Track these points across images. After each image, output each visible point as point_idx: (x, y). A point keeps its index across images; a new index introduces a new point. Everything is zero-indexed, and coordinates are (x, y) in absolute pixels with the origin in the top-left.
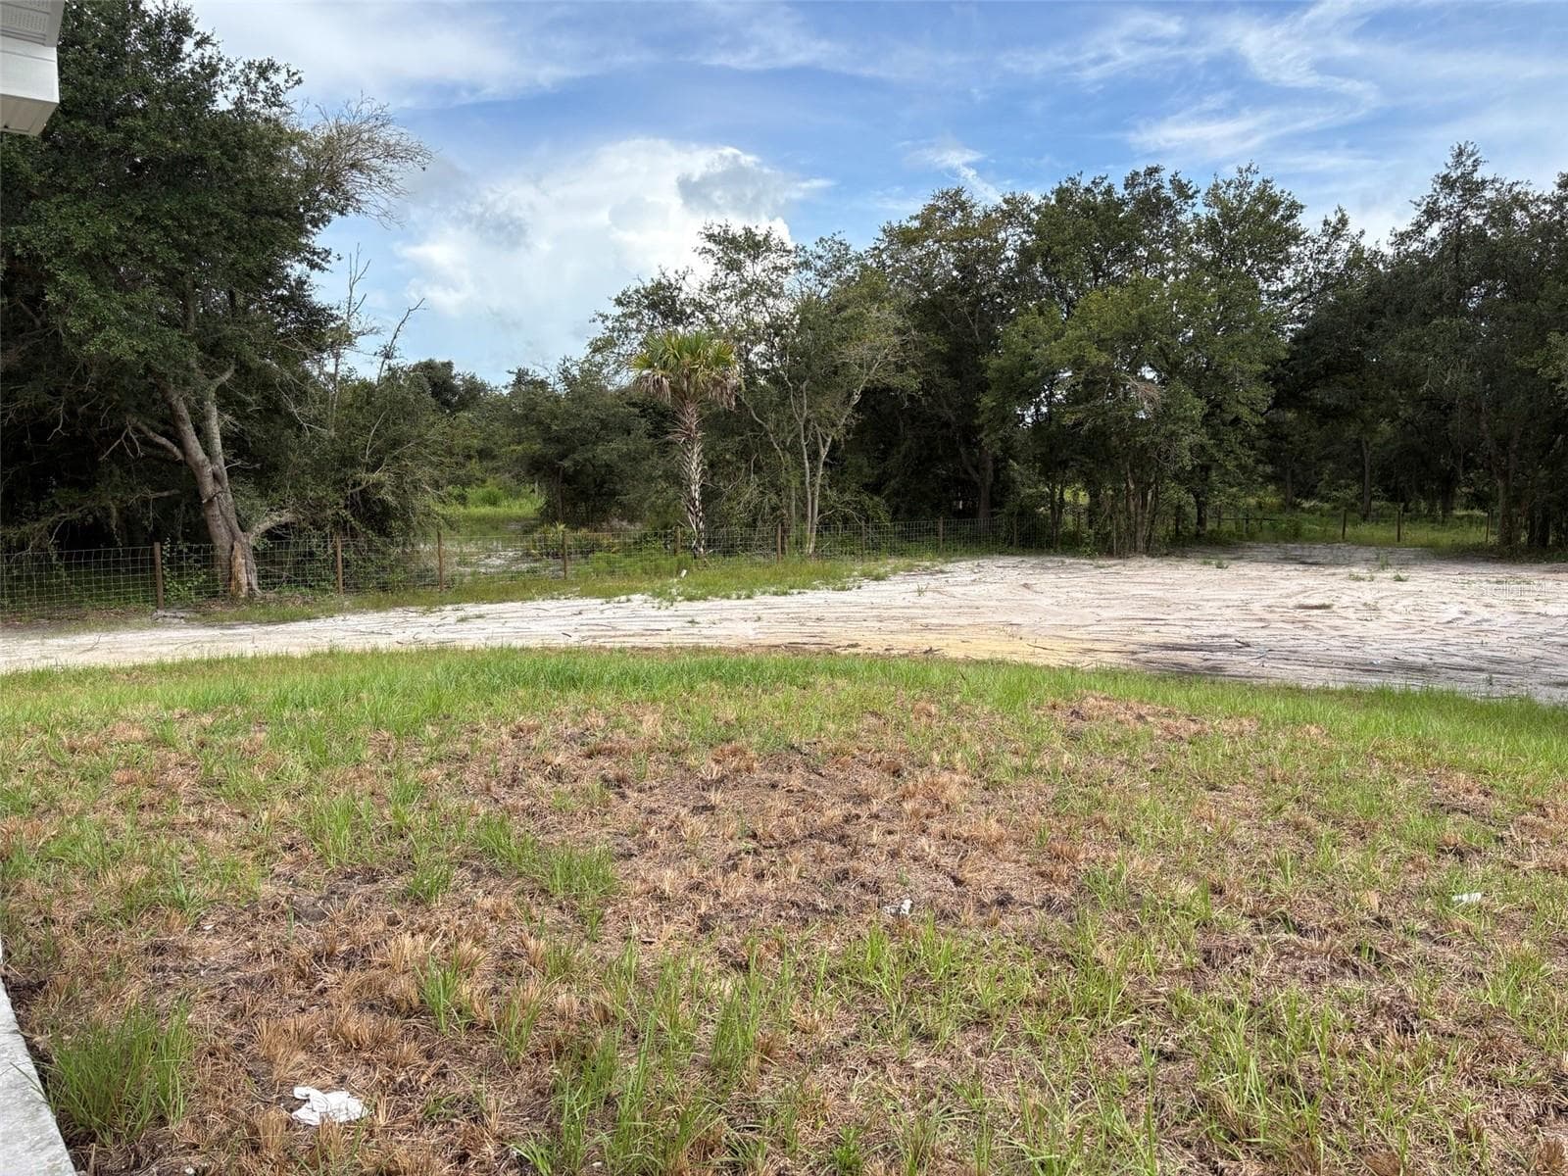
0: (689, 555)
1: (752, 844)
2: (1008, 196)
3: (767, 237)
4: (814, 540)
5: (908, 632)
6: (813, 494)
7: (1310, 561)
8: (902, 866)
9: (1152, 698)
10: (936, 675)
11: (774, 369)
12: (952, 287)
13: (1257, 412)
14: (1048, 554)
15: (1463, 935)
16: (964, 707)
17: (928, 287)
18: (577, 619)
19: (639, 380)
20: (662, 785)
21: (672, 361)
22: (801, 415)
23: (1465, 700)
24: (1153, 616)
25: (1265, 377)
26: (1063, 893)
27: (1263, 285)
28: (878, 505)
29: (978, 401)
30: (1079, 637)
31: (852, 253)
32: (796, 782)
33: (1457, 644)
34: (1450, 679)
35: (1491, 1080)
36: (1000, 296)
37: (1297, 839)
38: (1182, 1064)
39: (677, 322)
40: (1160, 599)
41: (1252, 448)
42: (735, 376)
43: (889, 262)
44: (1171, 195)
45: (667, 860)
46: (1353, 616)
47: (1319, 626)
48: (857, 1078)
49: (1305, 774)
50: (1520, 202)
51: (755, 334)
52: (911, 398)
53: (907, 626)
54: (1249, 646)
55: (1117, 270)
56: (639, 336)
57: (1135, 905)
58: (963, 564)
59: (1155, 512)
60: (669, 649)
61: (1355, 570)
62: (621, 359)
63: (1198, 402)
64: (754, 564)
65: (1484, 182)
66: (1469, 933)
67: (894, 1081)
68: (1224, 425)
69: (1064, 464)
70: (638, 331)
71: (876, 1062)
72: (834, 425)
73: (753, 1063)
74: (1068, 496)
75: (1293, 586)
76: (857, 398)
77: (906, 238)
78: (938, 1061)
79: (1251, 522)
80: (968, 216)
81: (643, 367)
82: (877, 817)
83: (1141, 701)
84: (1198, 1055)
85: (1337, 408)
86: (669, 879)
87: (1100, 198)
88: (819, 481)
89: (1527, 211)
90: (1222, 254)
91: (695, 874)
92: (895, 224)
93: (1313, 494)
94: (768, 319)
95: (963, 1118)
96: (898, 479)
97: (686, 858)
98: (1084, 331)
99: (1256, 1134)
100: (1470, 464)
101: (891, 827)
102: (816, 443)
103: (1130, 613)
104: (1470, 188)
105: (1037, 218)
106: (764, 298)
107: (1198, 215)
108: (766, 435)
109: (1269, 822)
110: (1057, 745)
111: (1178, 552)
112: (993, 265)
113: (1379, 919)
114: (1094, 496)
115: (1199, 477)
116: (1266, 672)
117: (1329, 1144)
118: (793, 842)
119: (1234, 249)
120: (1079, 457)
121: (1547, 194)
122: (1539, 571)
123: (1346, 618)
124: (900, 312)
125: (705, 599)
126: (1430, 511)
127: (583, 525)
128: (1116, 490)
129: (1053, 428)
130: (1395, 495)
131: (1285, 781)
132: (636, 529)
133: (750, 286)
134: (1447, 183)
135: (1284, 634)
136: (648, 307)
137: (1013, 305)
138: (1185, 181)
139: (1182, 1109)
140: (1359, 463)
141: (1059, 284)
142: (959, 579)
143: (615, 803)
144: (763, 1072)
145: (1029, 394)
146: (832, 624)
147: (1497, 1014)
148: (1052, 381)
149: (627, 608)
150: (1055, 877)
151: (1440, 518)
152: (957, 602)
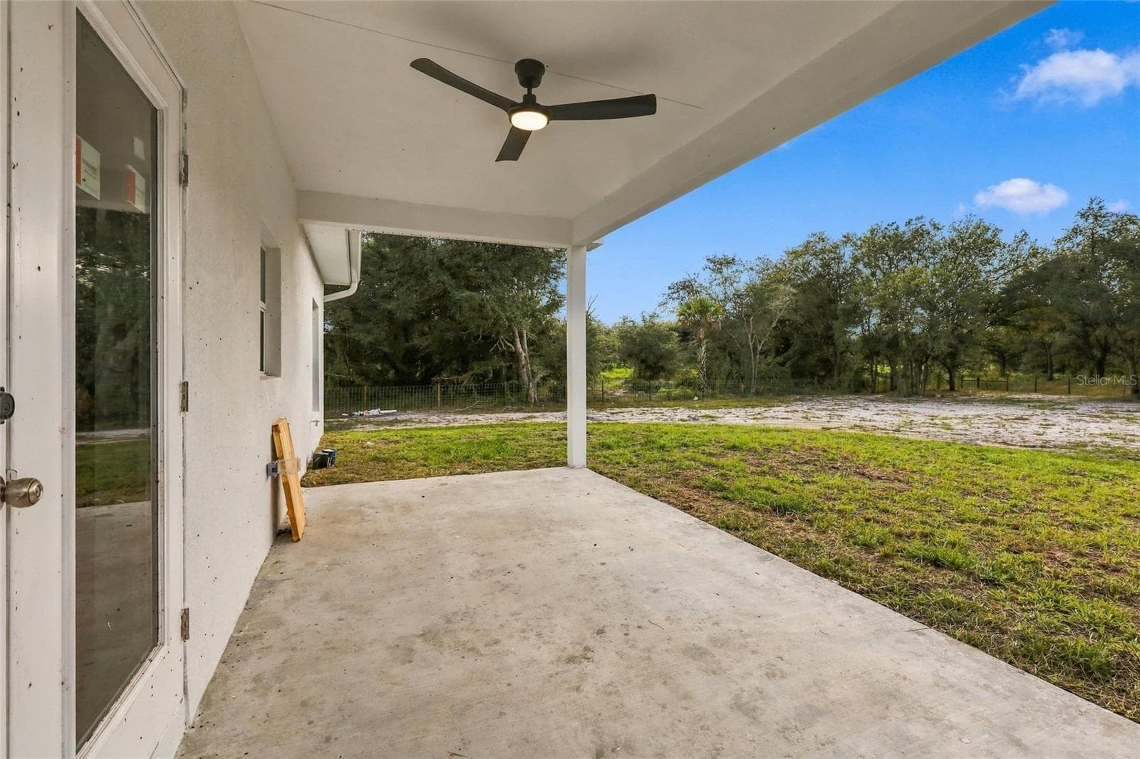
2: (845, 234)
3: (733, 258)
4: (755, 386)
6: (755, 366)
12: (818, 275)
17: (807, 275)
22: (749, 332)
25: (985, 310)
27: (982, 268)
31: (772, 263)
39: (695, 294)
43: (788, 265)
44: (930, 228)
51: (728, 298)
55: (902, 264)
58: (828, 398)
63: (948, 323)
69: (877, 354)
70: (678, 299)
72: (764, 335)
74: (879, 369)
76: (775, 324)
81: (680, 315)
87: (892, 232)
88: (757, 360)
90: (958, 254)
92: (791, 249)
94: (734, 292)
98: (886, 292)
102: (756, 344)
105: (860, 243)
106: (732, 283)
107: (945, 237)
108: (734, 340)
112: (839, 264)
114: (893, 368)
115: (950, 359)
119: (964, 251)
120: (884, 350)
124: (794, 287)
128: (905, 365)
133: (726, 279)
136: (682, 289)
137: (848, 282)
138: (937, 222)
141: (872, 272)
145: (858, 321)
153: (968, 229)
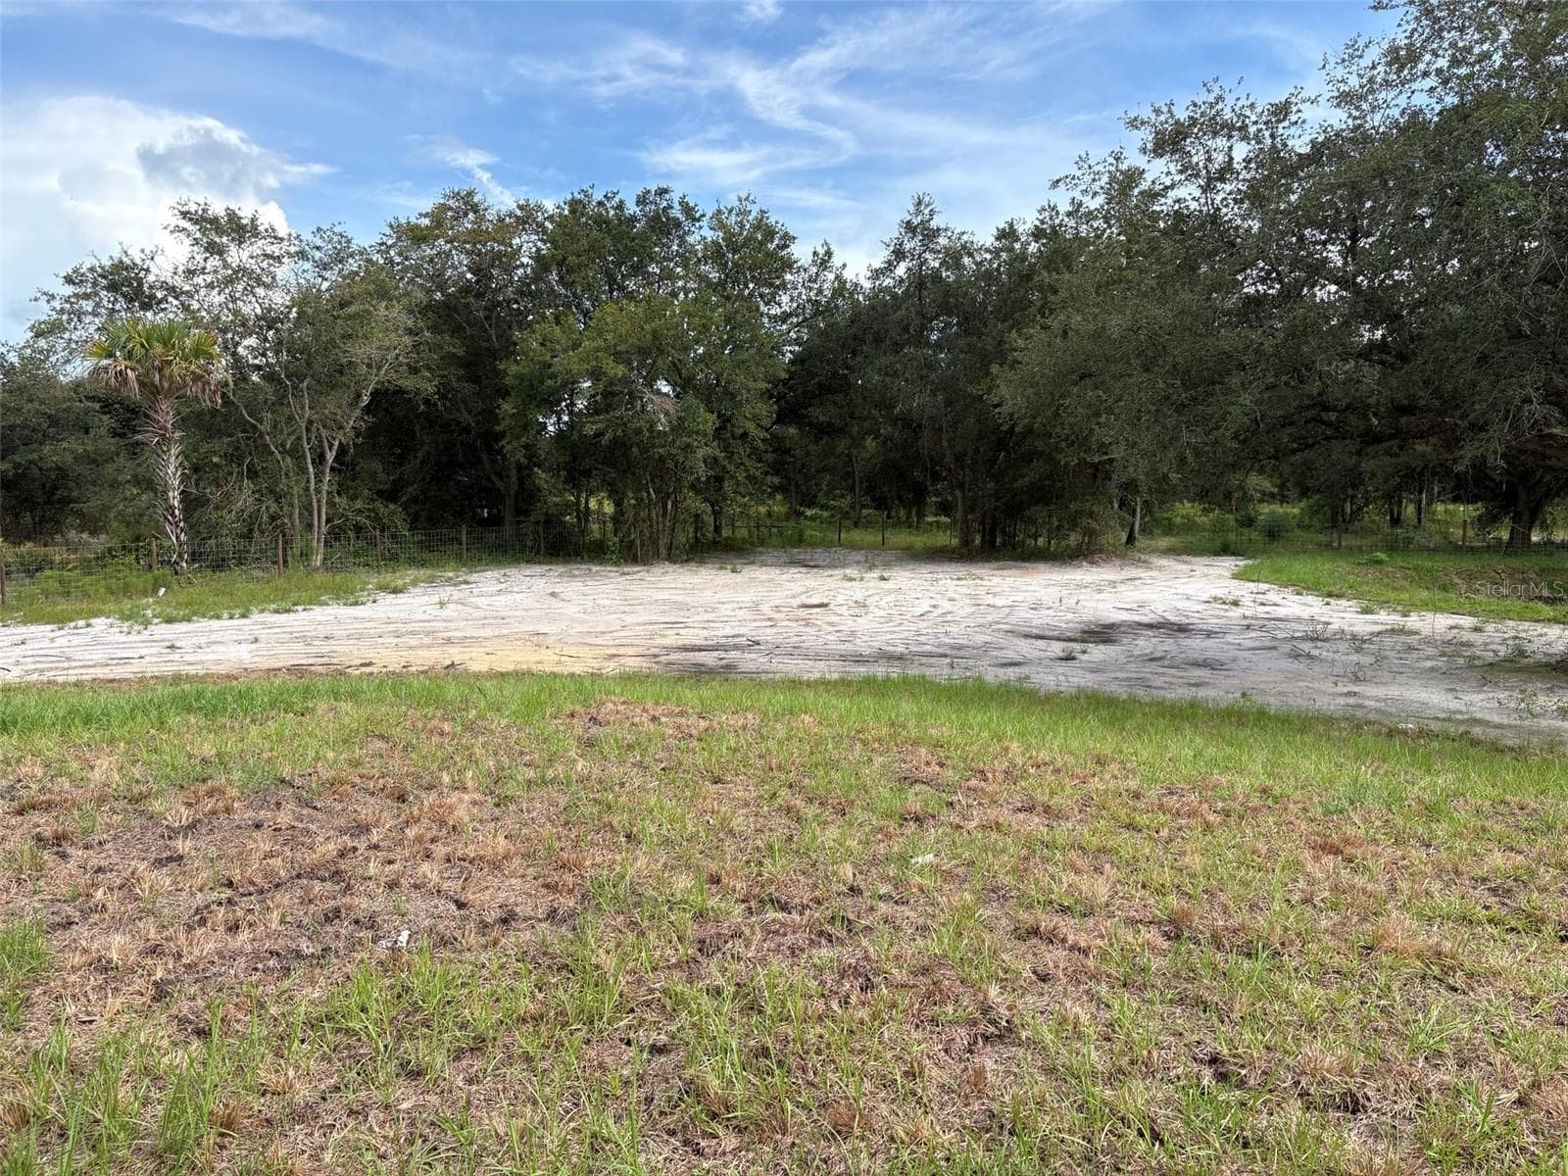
0: (167, 570)
1: (229, 892)
2: (522, 202)
3: (253, 220)
4: (322, 551)
5: (428, 647)
6: (319, 501)
7: (811, 564)
8: (400, 897)
9: (667, 699)
10: (452, 691)
11: (268, 364)
12: (466, 289)
13: (762, 427)
14: (575, 562)
15: (918, 893)
16: (479, 723)
17: (442, 287)
18: (19, 650)
19: (96, 371)
20: (115, 838)
21: (139, 351)
22: (302, 417)
23: (931, 683)
24: (674, 620)
25: (768, 395)
26: (568, 902)
27: (763, 308)
28: (395, 514)
29: (498, 407)
30: (606, 643)
31: (354, 247)
32: (284, 818)
33: (928, 634)
34: (921, 665)
35: (934, 1021)
36: (516, 302)
37: (788, 822)
38: (672, 1056)
39: (145, 307)
40: (681, 603)
41: (760, 461)
42: (221, 369)
43: (398, 259)
44: (680, 216)
45: (118, 924)
46: (846, 613)
47: (819, 623)
48: (334, 1134)
49: (798, 760)
50: (967, 249)
51: (244, 326)
52: (427, 401)
53: (427, 641)
54: (759, 644)
55: (631, 285)
56: (97, 320)
57: (637, 905)
58: (489, 574)
59: (675, 520)
60: (141, 680)
61: (849, 572)
62: (74, 346)
63: (708, 416)
64: (249, 580)
65: (938, 230)
66: (923, 891)
67: (377, 1129)
68: (734, 437)
69: (587, 473)
70: (95, 314)
71: (359, 1113)
72: (341, 427)
73: (210, 1139)
74: (593, 504)
75: (797, 588)
76: (366, 399)
77: (415, 236)
78: (427, 1097)
79: (761, 529)
80: (481, 219)
81: (101, 357)
82: (376, 847)
83: (657, 703)
84: (688, 1044)
85: (830, 425)
86: (117, 946)
87: (612, 212)
88: (325, 487)
89: (973, 258)
90: (726, 276)
91: (152, 935)
92: (403, 221)
93: (814, 503)
94: (259, 311)
95: (451, 1153)
96: (416, 486)
97: (141, 919)
98: (600, 342)
99: (735, 1109)
100: (936, 477)
101: (391, 856)
102: (321, 446)
103: (654, 618)
104: (930, 235)
105: (551, 227)
106: (253, 287)
107: (705, 238)
108: (261, 436)
109: (766, 808)
110: (572, 754)
111: (697, 559)
112: (509, 270)
113: (852, 889)
114: (618, 504)
115: (714, 487)
116: (774, 667)
117: (798, 1104)
118: (277, 886)
119: (737, 272)
120: (600, 466)
121: (988, 245)
122: (990, 569)
123: (841, 615)
124: (411, 312)
125: (189, 621)
126: (907, 518)
127: (29, 538)
128: (640, 500)
129: (575, 436)
130: (881, 504)
131: (780, 768)
132: (100, 542)
133: (236, 272)
134: (910, 228)
135: (788, 631)
136: (108, 288)
137: (529, 312)
138: (692, 204)
139: (670, 1099)
140: (850, 475)
141: (574, 294)
142: (484, 589)
143: (51, 865)
144: (222, 1147)
145: (551, 402)
146: (342, 642)
147: (941, 961)
148: (573, 390)
149: (86, 634)
150: (560, 887)
151: (915, 524)
152: (483, 614)
153: (742, 227)
